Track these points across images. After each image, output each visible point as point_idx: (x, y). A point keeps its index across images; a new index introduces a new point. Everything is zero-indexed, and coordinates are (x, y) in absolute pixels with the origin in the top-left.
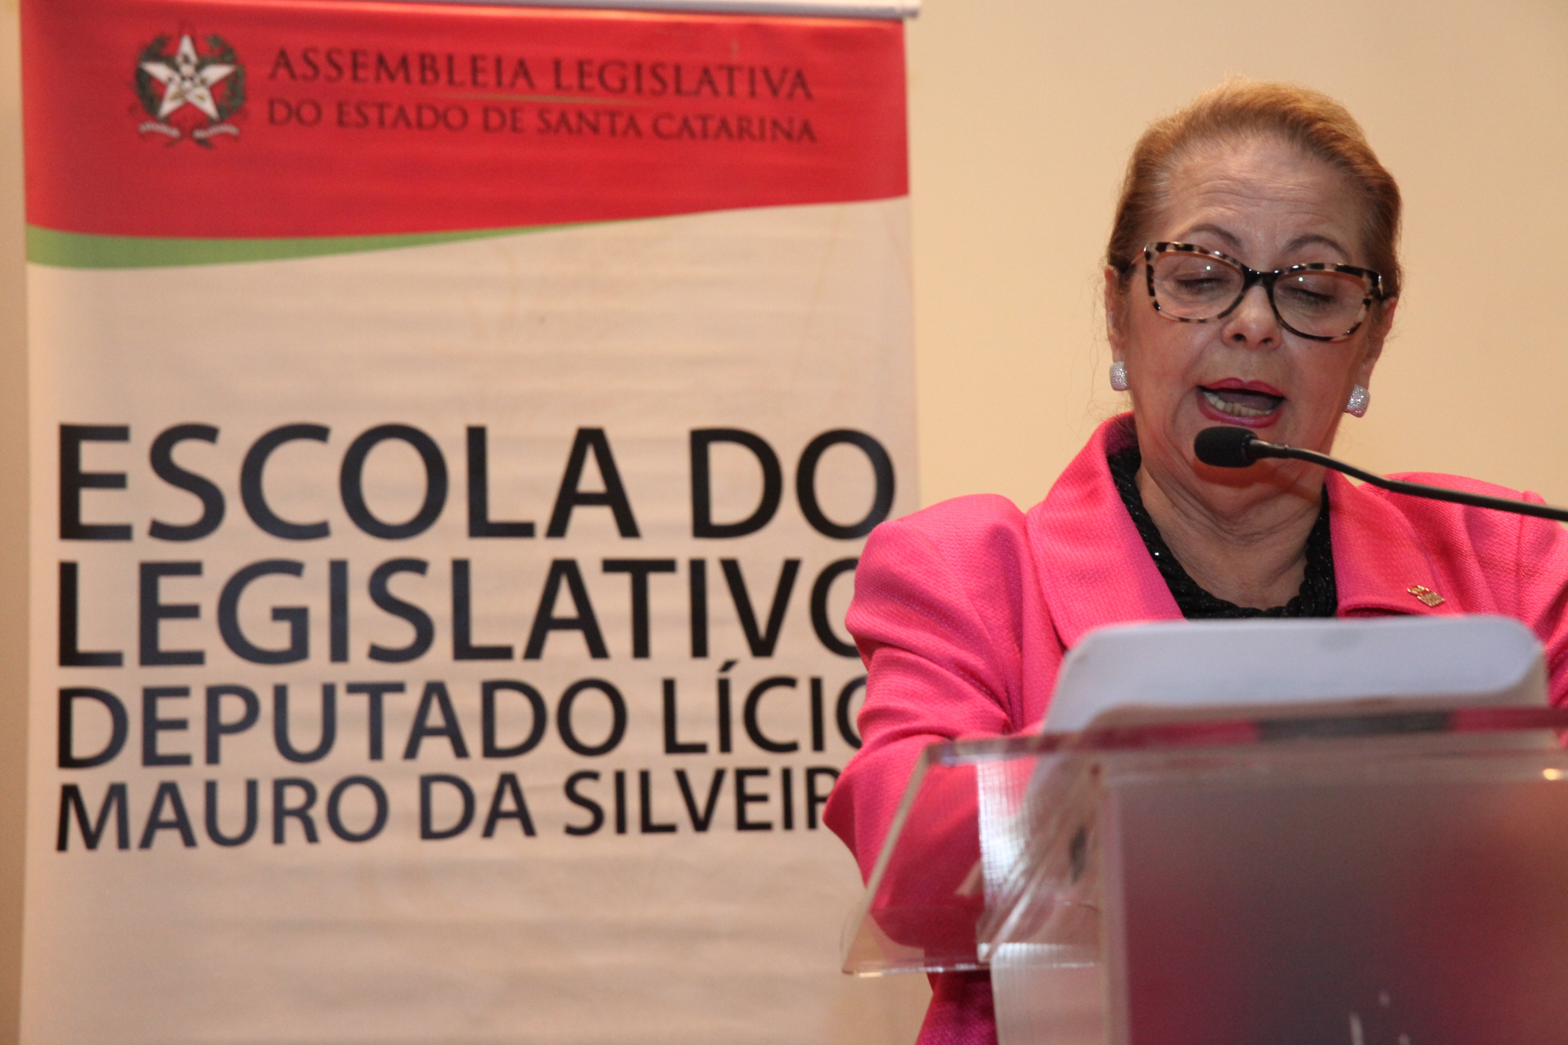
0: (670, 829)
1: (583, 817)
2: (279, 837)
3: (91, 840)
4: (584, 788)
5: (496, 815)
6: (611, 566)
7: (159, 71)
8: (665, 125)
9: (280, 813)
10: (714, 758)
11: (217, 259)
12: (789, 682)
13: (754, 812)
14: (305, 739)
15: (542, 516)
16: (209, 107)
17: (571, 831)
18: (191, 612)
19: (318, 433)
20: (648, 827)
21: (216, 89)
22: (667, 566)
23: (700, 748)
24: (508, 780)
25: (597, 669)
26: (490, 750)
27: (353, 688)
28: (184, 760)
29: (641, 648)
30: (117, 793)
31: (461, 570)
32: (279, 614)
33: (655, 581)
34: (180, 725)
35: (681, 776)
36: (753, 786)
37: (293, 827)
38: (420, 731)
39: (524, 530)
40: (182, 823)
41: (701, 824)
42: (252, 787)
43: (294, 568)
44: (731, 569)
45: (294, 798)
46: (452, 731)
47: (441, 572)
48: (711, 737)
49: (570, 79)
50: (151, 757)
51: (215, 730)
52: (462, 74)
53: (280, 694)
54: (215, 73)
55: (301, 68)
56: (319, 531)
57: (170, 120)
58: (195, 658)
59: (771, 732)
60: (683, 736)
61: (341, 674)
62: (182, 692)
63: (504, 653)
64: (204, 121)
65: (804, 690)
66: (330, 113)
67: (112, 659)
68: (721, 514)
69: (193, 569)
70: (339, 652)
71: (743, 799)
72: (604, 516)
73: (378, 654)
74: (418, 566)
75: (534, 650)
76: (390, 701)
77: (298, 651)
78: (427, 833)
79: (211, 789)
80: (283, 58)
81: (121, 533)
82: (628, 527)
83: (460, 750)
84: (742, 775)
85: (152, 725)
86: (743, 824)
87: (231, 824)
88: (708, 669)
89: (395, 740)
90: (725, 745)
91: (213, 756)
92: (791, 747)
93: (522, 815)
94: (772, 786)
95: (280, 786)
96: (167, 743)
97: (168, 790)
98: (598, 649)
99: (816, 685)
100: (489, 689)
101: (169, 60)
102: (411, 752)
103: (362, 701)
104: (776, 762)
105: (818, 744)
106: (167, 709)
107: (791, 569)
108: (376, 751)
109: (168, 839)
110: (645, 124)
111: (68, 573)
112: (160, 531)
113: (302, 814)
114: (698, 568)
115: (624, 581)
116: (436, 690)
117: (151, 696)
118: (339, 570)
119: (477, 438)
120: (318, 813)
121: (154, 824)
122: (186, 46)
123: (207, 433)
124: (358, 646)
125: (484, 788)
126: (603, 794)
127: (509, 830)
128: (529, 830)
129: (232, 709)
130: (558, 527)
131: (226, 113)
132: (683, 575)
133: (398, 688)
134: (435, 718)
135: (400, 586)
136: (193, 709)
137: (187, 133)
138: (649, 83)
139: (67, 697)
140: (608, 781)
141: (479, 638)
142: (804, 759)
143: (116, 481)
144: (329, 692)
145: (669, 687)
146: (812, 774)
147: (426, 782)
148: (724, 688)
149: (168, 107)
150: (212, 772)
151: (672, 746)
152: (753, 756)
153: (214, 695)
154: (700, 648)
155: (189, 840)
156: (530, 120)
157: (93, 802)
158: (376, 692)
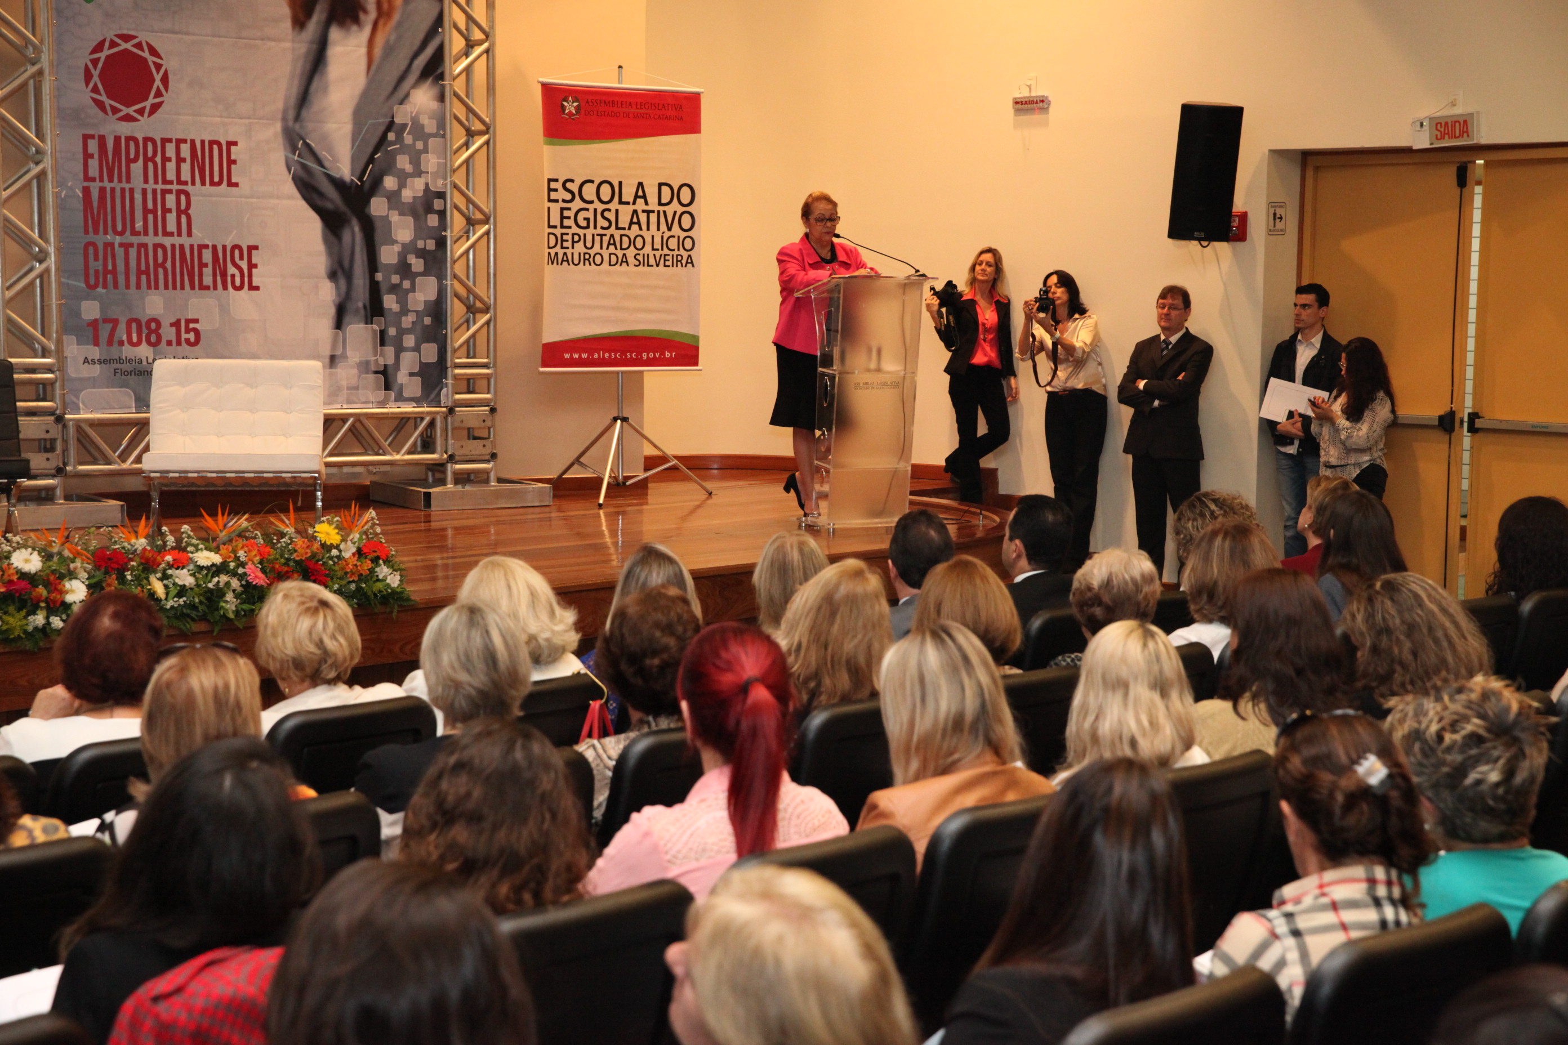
0: (652, 266)
1: (637, 263)
2: (584, 264)
3: (552, 263)
4: (637, 257)
5: (622, 262)
6: (643, 211)
7: (565, 103)
8: (656, 117)
9: (585, 259)
10: (660, 252)
11: (575, 144)
12: (674, 237)
13: (667, 263)
14: (589, 245)
15: (631, 200)
16: (574, 112)
17: (635, 266)
18: (569, 218)
19: (592, 181)
20: (648, 265)
21: (575, 108)
22: (653, 211)
23: (658, 250)
24: (624, 255)
25: (640, 233)
26: (621, 249)
27: (598, 235)
28: (568, 248)
29: (648, 229)
30: (556, 254)
31: (617, 211)
32: (585, 219)
33: (651, 214)
34: (567, 241)
35: (654, 255)
36: (667, 258)
37: (587, 262)
38: (609, 244)
39: (628, 203)
40: (567, 261)
41: (658, 265)
42: (580, 254)
43: (587, 210)
44: (665, 212)
45: (587, 256)
46: (615, 244)
47: (613, 211)
48: (660, 247)
49: (639, 106)
50: (562, 247)
51: (573, 242)
52: (619, 105)
53: (585, 235)
54: (575, 104)
55: (591, 103)
56: (592, 202)
57: (567, 114)
58: (570, 227)
59: (671, 247)
60: (655, 247)
61: (596, 232)
62: (567, 234)
63: (624, 229)
64: (573, 115)
65: (677, 238)
66: (595, 113)
67: (555, 227)
68: (664, 200)
69: (569, 209)
70: (595, 227)
71: (665, 260)
72: (642, 200)
73: (602, 228)
74: (609, 210)
75: (629, 229)
76: (604, 237)
77: (588, 227)
78: (610, 265)
79: (572, 254)
80: (587, 102)
81: (557, 201)
82: (647, 203)
83: (616, 249)
84: (665, 255)
85: (562, 241)
86: (665, 266)
87: (576, 262)
88: (660, 233)
89: (605, 246)
90: (662, 250)
91: (573, 247)
92: (674, 250)
93: (627, 262)
94: (669, 258)
95: (585, 254)
96: (565, 244)
97: (565, 254)
98: (641, 229)
99: (679, 237)
100: (621, 236)
101: (567, 101)
102: (607, 248)
103: (599, 237)
104: (671, 253)
105: (679, 250)
106: (565, 237)
107: (675, 213)
108: (601, 248)
109: (565, 263)
110: (652, 116)
111: (549, 208)
112: (564, 201)
113: (588, 260)
114: (659, 212)
115: (645, 214)
116: (612, 236)
117: (562, 234)
118: (595, 210)
119: (620, 183)
120: (591, 260)
121: (563, 260)
122: (570, 99)
123: (572, 181)
124: (599, 227)
125: (620, 256)
126: (640, 258)
127: (624, 264)
128: (628, 265)
129: (576, 238)
130: (634, 203)
131: (578, 113)
132: (656, 212)
133: (605, 235)
134: (612, 242)
135: (606, 214)
136: (569, 237)
137: (570, 117)
138: (653, 107)
139: (549, 234)
140: (642, 255)
141: (620, 225)
142: (676, 253)
143: (556, 190)
144: (593, 235)
145: (653, 236)
146: (677, 255)
147: (610, 254)
148: (662, 237)
149: (567, 111)
150: (573, 251)
151: (653, 249)
152: (666, 251)
153: (573, 235)
154: (658, 229)
155: (569, 264)
156: (631, 115)
157: (553, 255)
158: (602, 236)
